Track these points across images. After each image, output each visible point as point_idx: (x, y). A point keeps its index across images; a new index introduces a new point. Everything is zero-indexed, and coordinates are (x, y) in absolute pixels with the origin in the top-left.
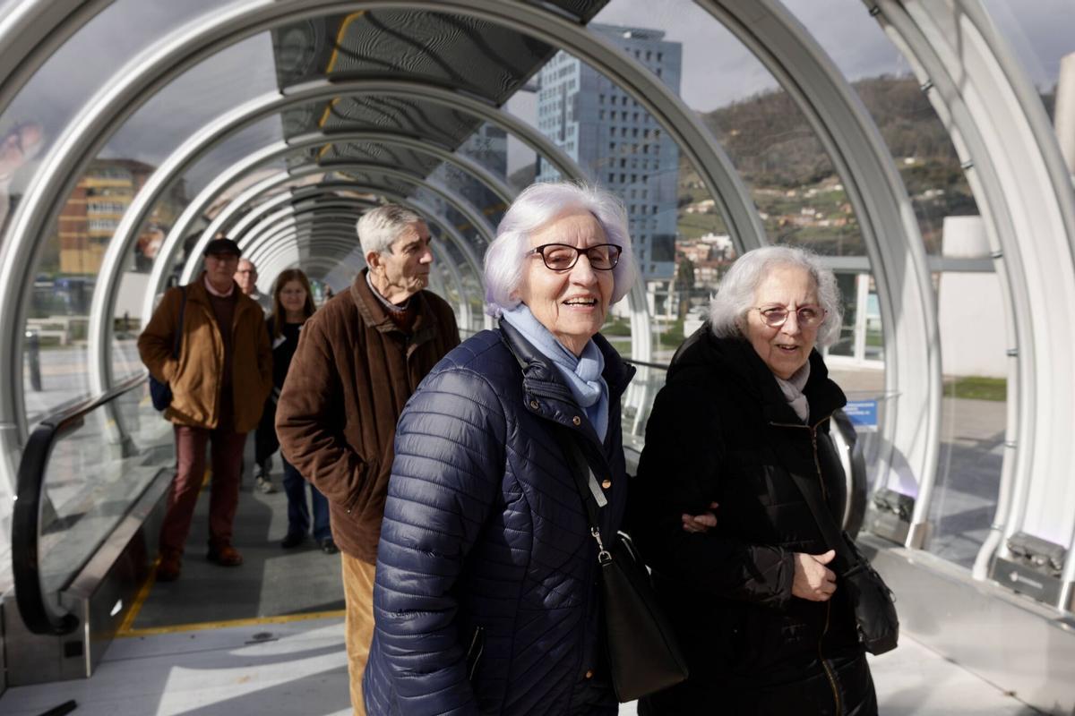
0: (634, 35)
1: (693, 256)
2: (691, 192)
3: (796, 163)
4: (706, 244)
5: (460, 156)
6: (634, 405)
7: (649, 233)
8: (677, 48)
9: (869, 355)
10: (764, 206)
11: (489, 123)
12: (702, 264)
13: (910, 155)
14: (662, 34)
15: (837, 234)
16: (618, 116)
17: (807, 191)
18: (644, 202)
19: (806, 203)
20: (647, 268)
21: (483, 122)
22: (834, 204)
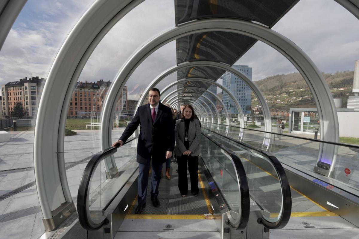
0: (242, 67)
1: (254, 109)
2: (253, 97)
3: (276, 91)
4: (257, 107)
5: (208, 90)
6: (241, 136)
7: (246, 105)
8: (251, 69)
9: (304, 131)
10: (269, 99)
11: (213, 85)
12: (256, 111)
13: (301, 89)
14: (248, 66)
15: (285, 105)
16: (239, 82)
17: (278, 96)
18: (244, 99)
19: (278, 99)
20: (245, 112)
21: (212, 84)
22: (284, 99)
